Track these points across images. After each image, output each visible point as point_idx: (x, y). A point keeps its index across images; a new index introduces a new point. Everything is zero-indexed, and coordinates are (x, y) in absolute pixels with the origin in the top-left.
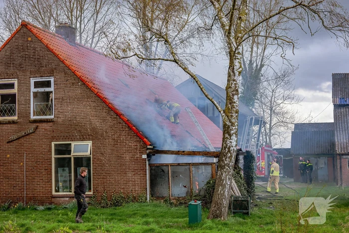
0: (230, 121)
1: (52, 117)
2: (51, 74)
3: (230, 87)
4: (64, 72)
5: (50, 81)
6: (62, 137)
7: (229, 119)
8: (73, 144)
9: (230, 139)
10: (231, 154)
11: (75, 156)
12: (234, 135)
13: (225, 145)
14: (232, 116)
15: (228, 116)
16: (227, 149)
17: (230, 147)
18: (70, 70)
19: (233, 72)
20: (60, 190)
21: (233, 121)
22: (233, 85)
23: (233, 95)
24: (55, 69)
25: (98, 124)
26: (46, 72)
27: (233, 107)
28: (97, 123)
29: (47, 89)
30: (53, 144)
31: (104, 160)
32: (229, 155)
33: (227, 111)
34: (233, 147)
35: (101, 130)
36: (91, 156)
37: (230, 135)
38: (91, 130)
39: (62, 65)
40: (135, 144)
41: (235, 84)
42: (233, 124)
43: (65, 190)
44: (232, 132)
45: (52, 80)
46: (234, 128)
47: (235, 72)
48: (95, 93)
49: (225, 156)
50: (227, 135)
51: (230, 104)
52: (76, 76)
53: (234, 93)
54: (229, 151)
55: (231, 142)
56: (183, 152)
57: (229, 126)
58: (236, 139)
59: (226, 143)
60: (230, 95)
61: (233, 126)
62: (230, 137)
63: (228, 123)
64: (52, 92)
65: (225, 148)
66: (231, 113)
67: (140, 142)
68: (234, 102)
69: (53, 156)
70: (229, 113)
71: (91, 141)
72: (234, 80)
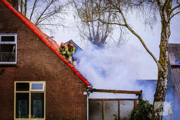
0: (164, 69)
1: (15, 63)
2: (15, 31)
3: (163, 45)
4: (25, 30)
5: (14, 37)
6: (23, 78)
7: (163, 67)
8: (31, 83)
9: (164, 81)
10: (164, 91)
11: (32, 92)
12: (166, 78)
13: (159, 85)
14: (165, 65)
15: (162, 65)
16: (161, 88)
17: (163, 86)
18: (30, 29)
19: (165, 35)
20: (19, 117)
21: (166, 68)
22: (165, 44)
23: (165, 51)
24: (19, 28)
25: (51, 70)
26: (11, 30)
27: (165, 59)
28: (50, 68)
29: (12, 43)
30: (15, 82)
31: (55, 95)
32: (163, 92)
33: (161, 62)
34: (165, 86)
35: (52, 73)
36: (45, 92)
37: (164, 78)
38: (45, 73)
39: (23, 25)
40: (78, 84)
41: (167, 43)
42: (165, 71)
43: (23, 117)
44: (165, 76)
45: (16, 36)
46: (166, 73)
47: (167, 35)
48: (49, 47)
49: (159, 92)
50: (161, 78)
51: (164, 57)
52: (35, 33)
53: (166, 49)
54: (163, 89)
55: (164, 83)
56: (114, 91)
57: (163, 72)
58: (167, 81)
59: (160, 84)
60: (163, 51)
61: (166, 72)
62: (164, 80)
63: (162, 70)
64: (15, 45)
65: (160, 87)
66: (164, 63)
67: (82, 83)
68: (166, 56)
69: (15, 92)
70: (163, 63)
71: (45, 82)
72: (166, 41)
